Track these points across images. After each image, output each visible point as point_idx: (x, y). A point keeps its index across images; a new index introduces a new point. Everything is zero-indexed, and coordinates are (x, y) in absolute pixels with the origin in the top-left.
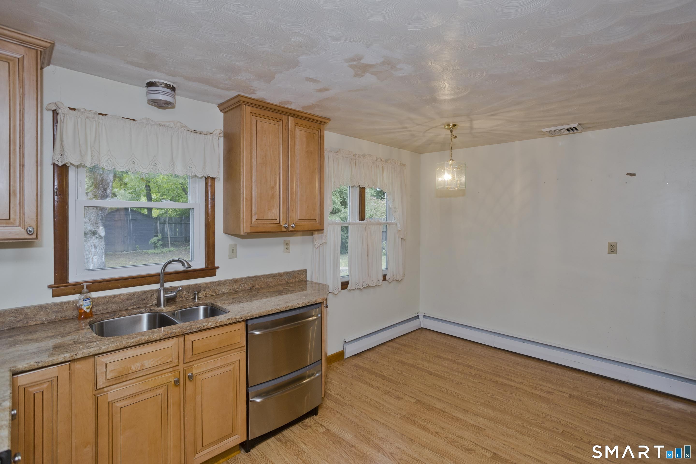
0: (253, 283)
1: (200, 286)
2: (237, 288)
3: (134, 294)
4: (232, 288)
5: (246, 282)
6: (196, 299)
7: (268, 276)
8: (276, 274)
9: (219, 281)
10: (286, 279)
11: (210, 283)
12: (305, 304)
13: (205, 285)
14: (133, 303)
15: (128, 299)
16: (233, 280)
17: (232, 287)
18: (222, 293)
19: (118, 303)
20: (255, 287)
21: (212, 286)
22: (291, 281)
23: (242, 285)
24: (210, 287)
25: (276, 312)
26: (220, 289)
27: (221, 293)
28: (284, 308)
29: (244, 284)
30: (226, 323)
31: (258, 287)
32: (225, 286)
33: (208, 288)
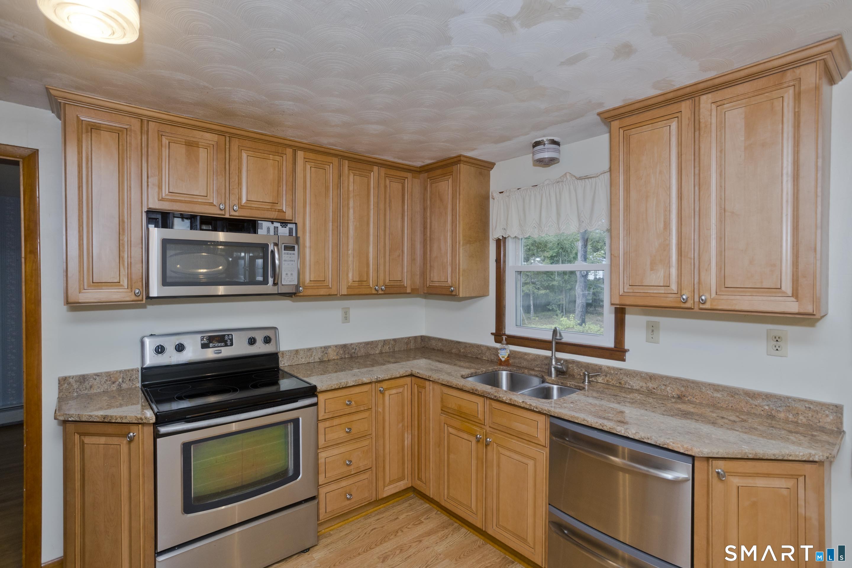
0: (683, 389)
1: (601, 369)
2: (654, 389)
3: (539, 356)
4: (644, 385)
5: (670, 384)
6: (586, 382)
7: (716, 388)
8: (738, 389)
9: (625, 370)
10: (767, 408)
11: (614, 368)
12: (640, 437)
13: (606, 369)
14: (538, 365)
15: (534, 360)
16: (647, 374)
17: (646, 383)
18: (630, 387)
19: (528, 361)
20: (687, 397)
21: (617, 374)
22: (782, 415)
23: (663, 387)
24: (613, 373)
25: (582, 423)
26: (627, 381)
27: (628, 386)
28: (597, 424)
29: (665, 385)
30: (520, 405)
31: (694, 399)
32: (635, 379)
33: (611, 374)
